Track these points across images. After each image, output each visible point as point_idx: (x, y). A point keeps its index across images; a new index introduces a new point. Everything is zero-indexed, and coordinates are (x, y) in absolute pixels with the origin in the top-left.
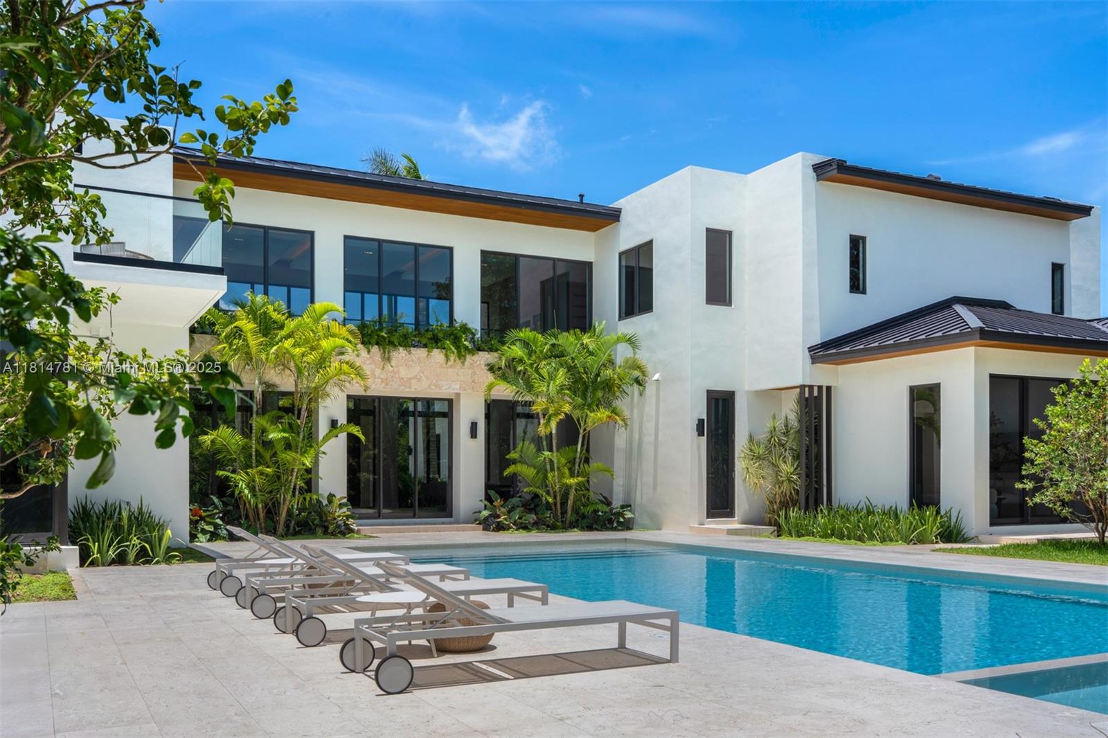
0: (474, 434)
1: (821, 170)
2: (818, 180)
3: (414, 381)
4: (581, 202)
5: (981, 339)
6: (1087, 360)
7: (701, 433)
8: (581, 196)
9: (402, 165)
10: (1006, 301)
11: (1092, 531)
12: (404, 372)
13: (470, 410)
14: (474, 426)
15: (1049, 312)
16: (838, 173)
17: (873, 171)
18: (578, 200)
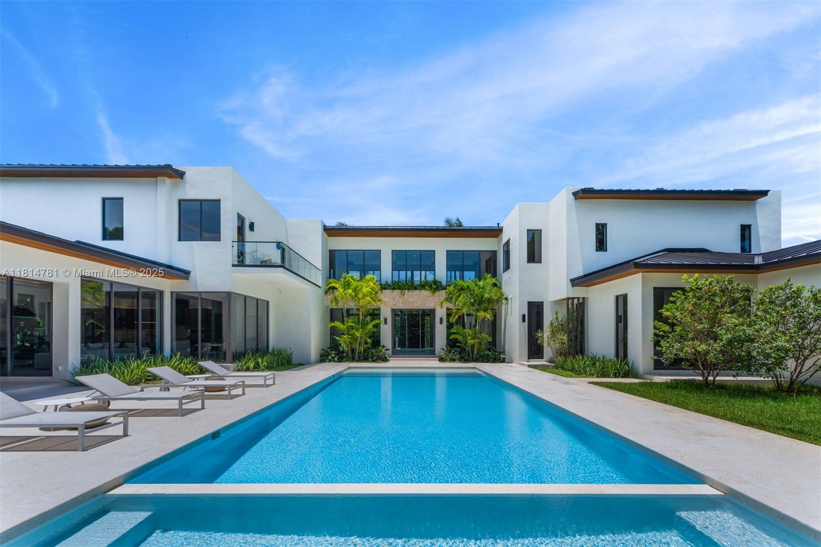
0: (441, 323)
1: (575, 194)
2: (576, 199)
3: (415, 303)
4: (498, 226)
5: (635, 268)
6: (685, 275)
7: (524, 320)
8: (498, 224)
9: (454, 221)
10: (705, 248)
11: (699, 375)
12: (411, 300)
13: (441, 313)
14: (441, 319)
15: (739, 252)
16: (583, 194)
17: (606, 190)
18: (497, 226)
